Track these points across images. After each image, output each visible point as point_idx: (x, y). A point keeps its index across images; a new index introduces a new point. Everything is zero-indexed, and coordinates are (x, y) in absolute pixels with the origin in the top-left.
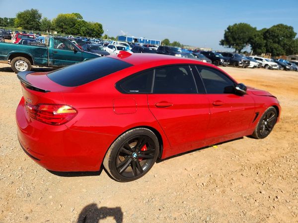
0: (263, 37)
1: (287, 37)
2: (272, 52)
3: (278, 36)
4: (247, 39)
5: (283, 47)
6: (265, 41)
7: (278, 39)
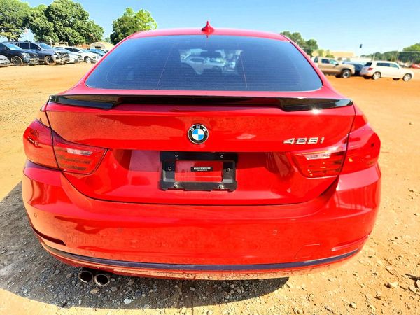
0: (46, 18)
1: (79, 18)
2: (67, 40)
3: (66, 16)
4: (21, 22)
5: (79, 32)
6: (52, 24)
7: (68, 21)
